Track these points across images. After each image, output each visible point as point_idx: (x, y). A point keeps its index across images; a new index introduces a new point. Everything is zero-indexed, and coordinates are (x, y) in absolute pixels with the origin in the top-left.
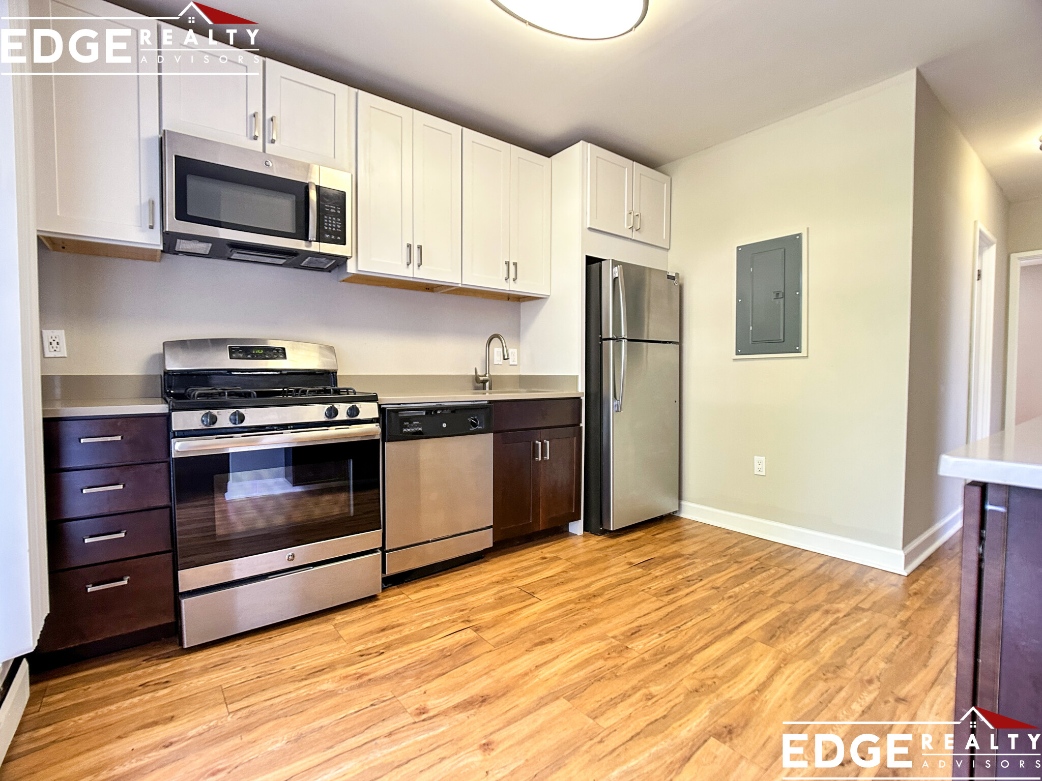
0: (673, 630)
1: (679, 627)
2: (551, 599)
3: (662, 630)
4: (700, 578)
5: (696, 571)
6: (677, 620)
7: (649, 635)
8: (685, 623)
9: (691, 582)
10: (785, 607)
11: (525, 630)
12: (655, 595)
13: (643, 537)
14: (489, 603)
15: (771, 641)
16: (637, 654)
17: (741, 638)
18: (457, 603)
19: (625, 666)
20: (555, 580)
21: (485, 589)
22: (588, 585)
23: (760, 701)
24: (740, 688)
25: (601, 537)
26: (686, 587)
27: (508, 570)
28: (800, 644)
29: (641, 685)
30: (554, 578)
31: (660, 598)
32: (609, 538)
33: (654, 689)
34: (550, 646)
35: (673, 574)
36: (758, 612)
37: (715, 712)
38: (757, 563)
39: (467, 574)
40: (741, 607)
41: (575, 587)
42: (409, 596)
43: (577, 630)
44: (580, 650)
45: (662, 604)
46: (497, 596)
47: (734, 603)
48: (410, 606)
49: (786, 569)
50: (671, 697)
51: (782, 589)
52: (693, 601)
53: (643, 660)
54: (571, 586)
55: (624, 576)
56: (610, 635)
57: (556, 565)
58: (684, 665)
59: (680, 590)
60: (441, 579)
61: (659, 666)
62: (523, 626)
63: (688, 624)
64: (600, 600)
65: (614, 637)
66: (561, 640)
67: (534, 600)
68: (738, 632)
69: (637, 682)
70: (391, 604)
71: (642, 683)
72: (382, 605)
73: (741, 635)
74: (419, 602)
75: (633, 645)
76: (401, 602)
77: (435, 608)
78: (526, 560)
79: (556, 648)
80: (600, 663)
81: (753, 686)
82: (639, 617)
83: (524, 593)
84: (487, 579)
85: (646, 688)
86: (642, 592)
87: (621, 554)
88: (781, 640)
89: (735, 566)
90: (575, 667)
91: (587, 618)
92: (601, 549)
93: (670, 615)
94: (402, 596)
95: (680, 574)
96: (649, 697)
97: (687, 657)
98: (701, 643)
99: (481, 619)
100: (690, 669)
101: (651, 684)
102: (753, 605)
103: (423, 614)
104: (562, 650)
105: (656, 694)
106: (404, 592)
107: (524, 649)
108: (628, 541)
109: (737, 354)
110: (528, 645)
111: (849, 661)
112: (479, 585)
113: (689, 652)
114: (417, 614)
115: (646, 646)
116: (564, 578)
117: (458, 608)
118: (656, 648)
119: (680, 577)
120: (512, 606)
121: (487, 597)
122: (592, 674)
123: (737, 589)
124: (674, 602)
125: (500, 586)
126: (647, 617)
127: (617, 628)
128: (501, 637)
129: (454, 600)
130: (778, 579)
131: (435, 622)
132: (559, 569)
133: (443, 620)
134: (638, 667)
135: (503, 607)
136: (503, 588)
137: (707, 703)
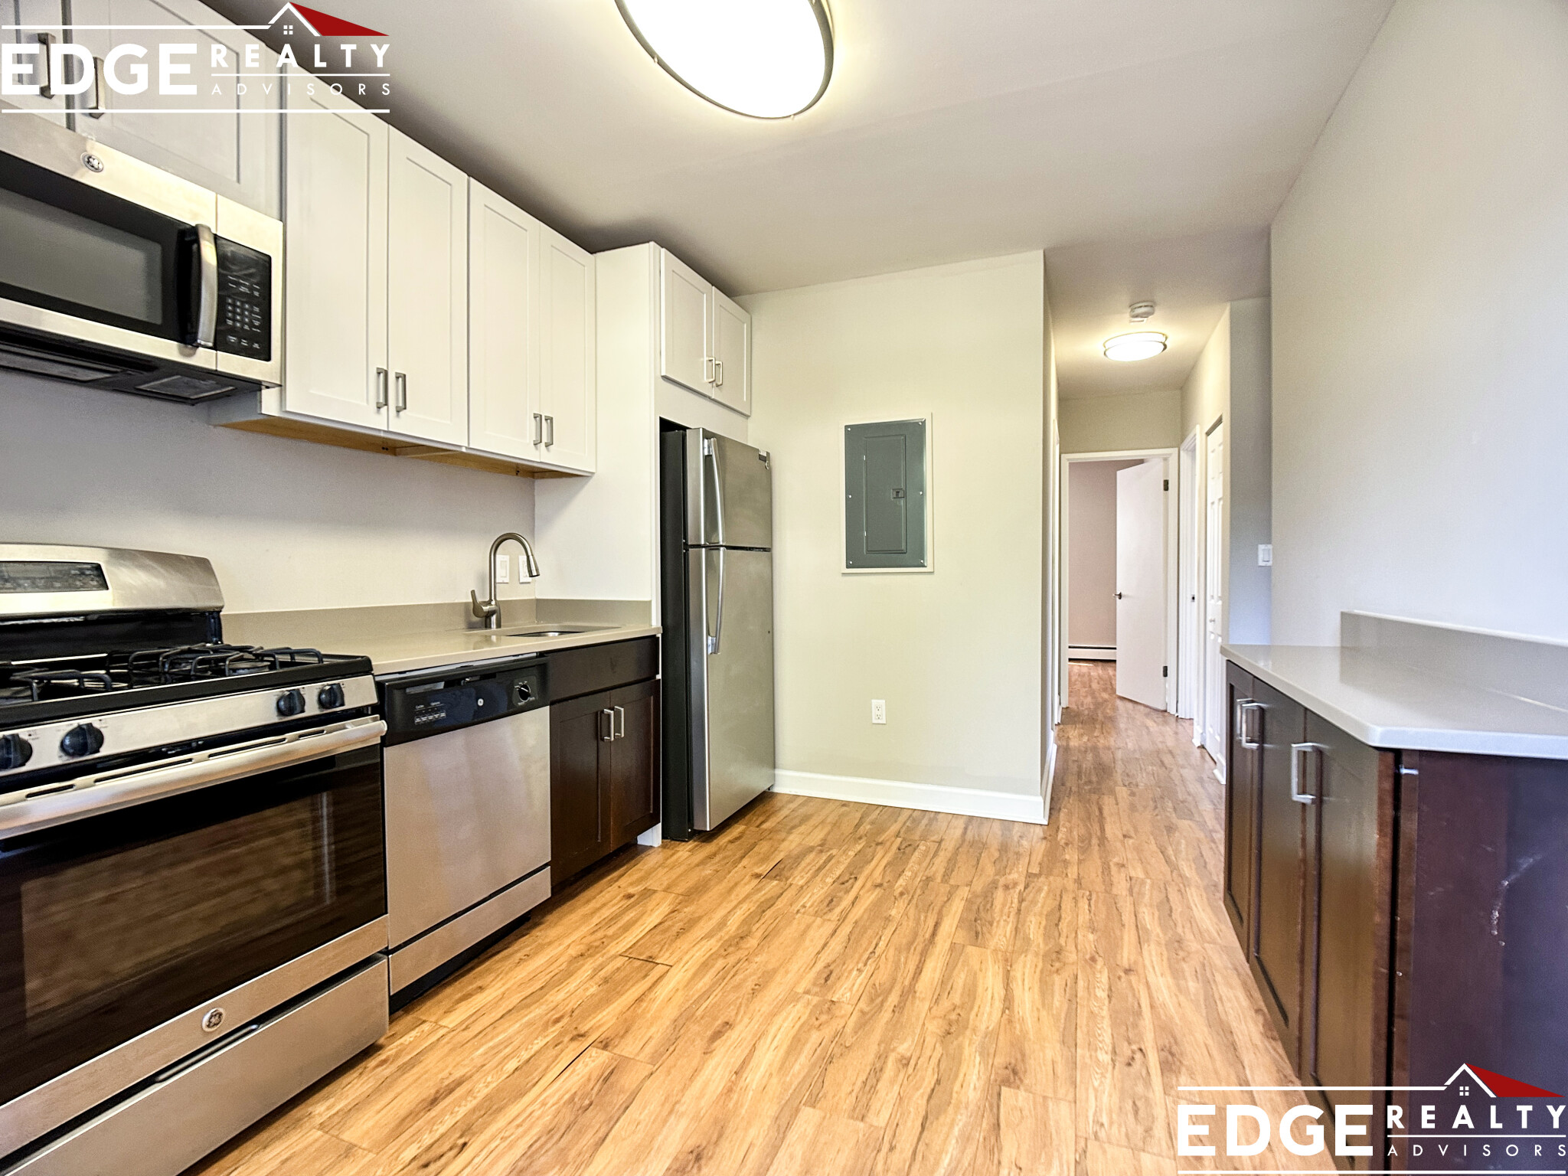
0: (869, 958)
1: (873, 952)
2: (684, 960)
3: (858, 963)
4: (853, 876)
5: (842, 867)
6: (864, 942)
7: (846, 974)
8: (877, 945)
9: (847, 884)
10: (964, 892)
11: (681, 1022)
12: (816, 914)
13: (747, 832)
14: (592, 995)
15: (979, 940)
16: (850, 1008)
17: (947, 945)
18: (538, 1011)
19: (848, 1030)
20: (670, 927)
21: (568, 974)
22: (722, 923)
23: (1017, 1020)
24: (987, 1014)
25: (691, 844)
26: (845, 893)
27: (585, 929)
28: (1008, 935)
29: (885, 1048)
30: (666, 924)
31: (825, 917)
32: (703, 842)
33: (904, 1048)
34: (733, 1035)
35: (818, 879)
36: (942, 907)
37: (984, 1052)
38: (899, 840)
39: (519, 955)
40: (920, 904)
41: (706, 931)
42: (441, 1023)
43: (753, 998)
44: (778, 1026)
45: (833, 926)
46: (597, 979)
47: (910, 901)
48: (454, 1041)
49: (934, 841)
50: (928, 1052)
51: (947, 869)
52: (866, 910)
53: (863, 1013)
54: (699, 931)
55: (760, 897)
56: (800, 990)
57: (654, 903)
58: (913, 1003)
59: (841, 899)
60: (481, 975)
61: (886, 1015)
62: (673, 1017)
63: (880, 945)
64: (752, 942)
65: (807, 992)
66: (741, 1021)
67: (660, 969)
68: (939, 938)
69: (876, 1047)
70: (413, 1049)
71: (883, 1045)
72: (397, 1056)
73: (945, 942)
74: (467, 1028)
75: (837, 996)
76: (434, 1038)
77: (504, 1031)
78: (604, 905)
79: (743, 1035)
80: (815, 1037)
81: (998, 1005)
82: (819, 953)
83: (639, 963)
84: (561, 954)
85: (893, 1050)
86: (799, 915)
87: (736, 863)
88: (988, 936)
89: (880, 851)
90: (788, 1053)
91: (754, 974)
92: (702, 863)
93: (852, 938)
94: (426, 1027)
95: (826, 876)
96: (904, 1062)
97: (909, 992)
98: (912, 966)
99: (600, 1026)
100: (921, 1007)
101: (894, 1044)
102: (932, 898)
103: (492, 1048)
104: (755, 1035)
105: (909, 1054)
106: (424, 1018)
107: (699, 1053)
108: (731, 842)
109: (848, 567)
110: (700, 1044)
111: (1062, 941)
112: (554, 968)
113: (907, 983)
114: (481, 1051)
115: (854, 992)
116: (681, 921)
117: (546, 1018)
118: (866, 991)
119: (829, 880)
120: (634, 989)
121: (581, 986)
122: (814, 1057)
123: (901, 882)
124: (845, 918)
125: (590, 960)
126: (827, 950)
127: (801, 978)
128: (653, 1042)
129: (528, 1006)
130: (933, 857)
131: (525, 1055)
132: (664, 909)
133: (536, 1048)
134: (865, 1024)
135: (620, 994)
136: (598, 962)
137: (969, 1045)
